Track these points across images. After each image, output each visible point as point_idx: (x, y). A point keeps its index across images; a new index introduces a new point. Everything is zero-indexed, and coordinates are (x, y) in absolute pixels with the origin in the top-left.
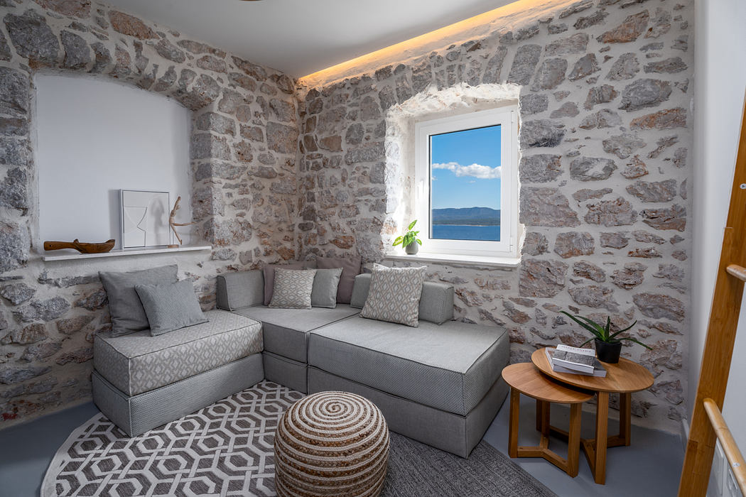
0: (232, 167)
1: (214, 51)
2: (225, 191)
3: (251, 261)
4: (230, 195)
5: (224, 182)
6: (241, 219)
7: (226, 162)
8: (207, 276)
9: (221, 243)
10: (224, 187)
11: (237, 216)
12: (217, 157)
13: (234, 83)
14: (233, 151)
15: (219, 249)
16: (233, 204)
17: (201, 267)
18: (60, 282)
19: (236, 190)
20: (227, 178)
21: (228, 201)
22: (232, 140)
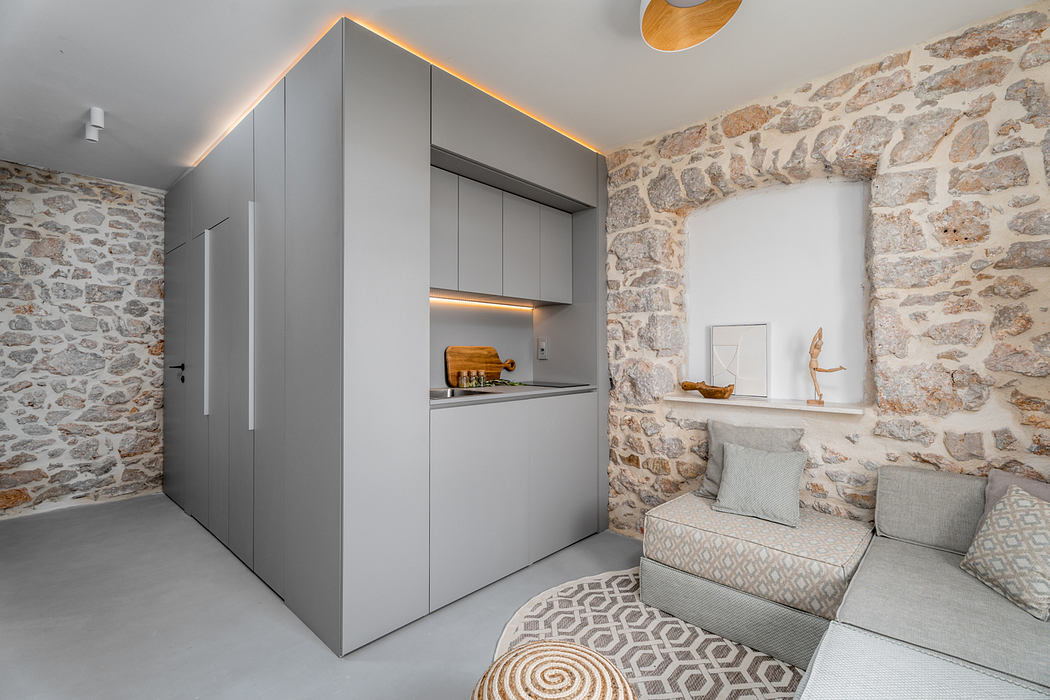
0: (925, 262)
1: (880, 67)
2: (905, 313)
3: (980, 457)
4: (919, 317)
5: (903, 294)
6: (951, 365)
7: (910, 255)
8: (865, 461)
9: (895, 406)
10: (902, 304)
11: (938, 358)
12: (887, 250)
13: (930, 96)
14: (927, 229)
15: (891, 418)
16: (927, 335)
17: (853, 442)
18: (682, 423)
19: (939, 306)
20: (914, 286)
21: (916, 329)
22: (925, 211)
